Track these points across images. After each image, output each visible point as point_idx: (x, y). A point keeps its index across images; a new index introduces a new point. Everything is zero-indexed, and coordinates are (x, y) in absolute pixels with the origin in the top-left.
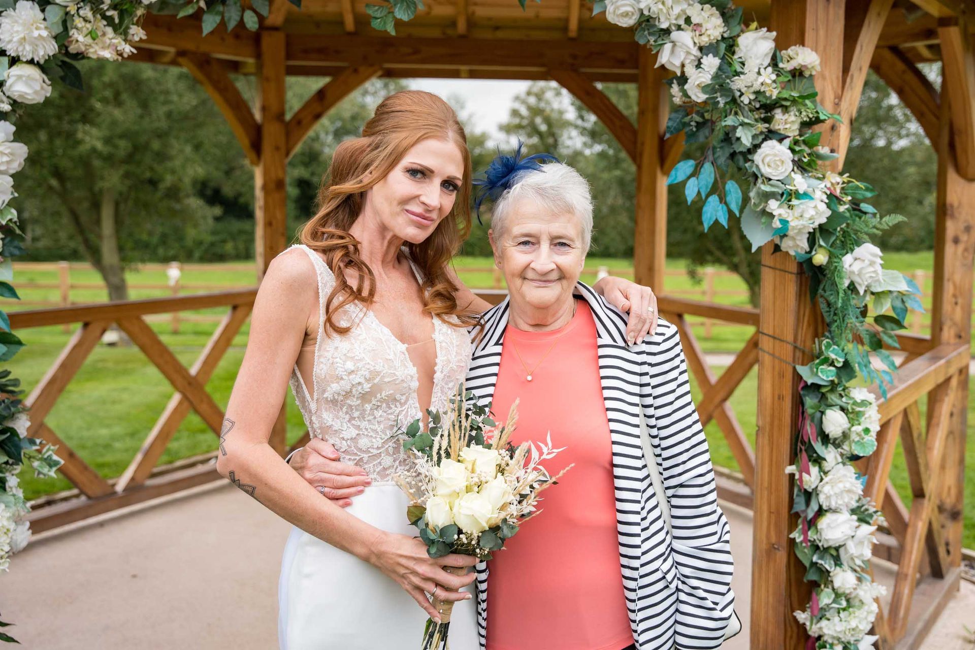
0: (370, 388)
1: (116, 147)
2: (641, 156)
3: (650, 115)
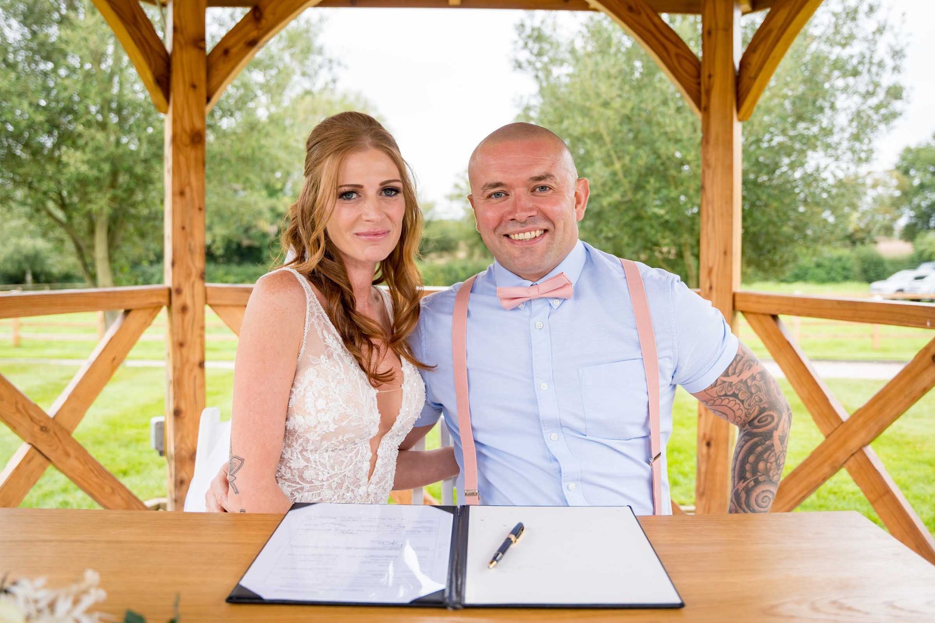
0: (336, 429)
1: (100, 170)
2: (708, 92)
3: (721, 35)
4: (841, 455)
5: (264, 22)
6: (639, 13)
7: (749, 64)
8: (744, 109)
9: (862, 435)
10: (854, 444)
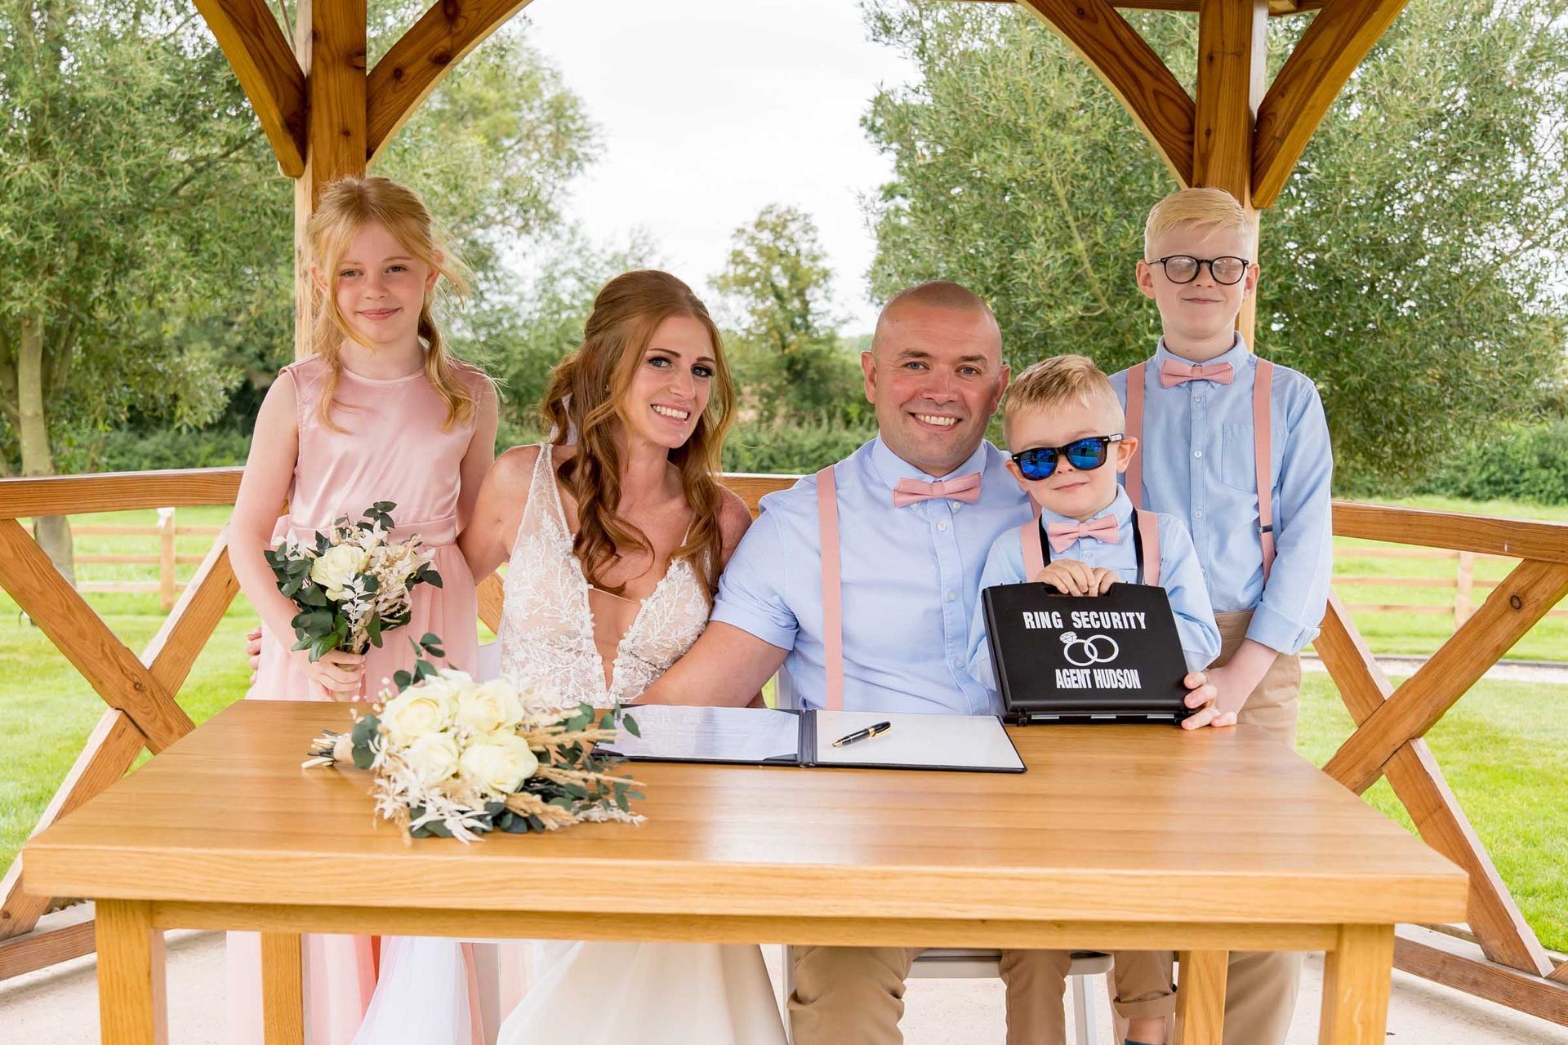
2: (1205, 161)
3: (1229, 61)
4: (1380, 753)
5: (461, 22)
6: (1095, 21)
7: (1274, 114)
8: (1262, 191)
9: (1410, 723)
10: (1398, 735)
